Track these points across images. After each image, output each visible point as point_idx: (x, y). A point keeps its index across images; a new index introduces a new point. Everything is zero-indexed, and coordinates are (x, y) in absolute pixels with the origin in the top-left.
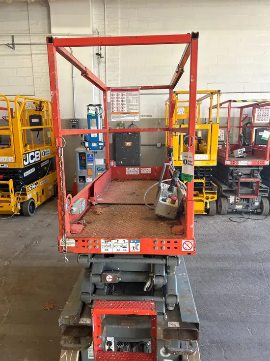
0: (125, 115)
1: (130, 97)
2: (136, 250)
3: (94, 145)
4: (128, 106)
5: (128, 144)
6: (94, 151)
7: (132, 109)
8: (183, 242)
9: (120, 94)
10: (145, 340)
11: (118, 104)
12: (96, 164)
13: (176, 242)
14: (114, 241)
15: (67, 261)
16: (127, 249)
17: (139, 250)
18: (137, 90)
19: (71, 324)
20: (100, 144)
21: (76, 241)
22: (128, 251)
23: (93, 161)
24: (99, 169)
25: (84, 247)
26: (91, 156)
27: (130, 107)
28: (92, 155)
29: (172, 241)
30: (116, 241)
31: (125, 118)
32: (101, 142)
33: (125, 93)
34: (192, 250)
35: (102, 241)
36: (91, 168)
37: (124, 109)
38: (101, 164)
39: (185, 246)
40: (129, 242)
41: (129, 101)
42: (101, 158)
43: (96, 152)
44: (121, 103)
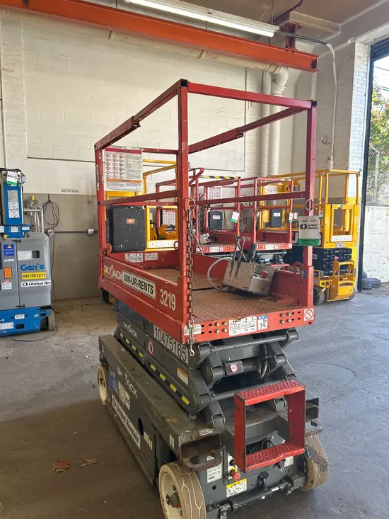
0: (125, 184)
1: (131, 160)
2: (263, 328)
3: (14, 230)
4: (128, 171)
5: (130, 221)
6: (15, 239)
7: (133, 176)
8: (305, 311)
9: (118, 155)
10: (268, 437)
11: (115, 169)
12: (19, 259)
13: (299, 312)
14: (243, 320)
15: (192, 353)
16: (255, 327)
17: (267, 327)
18: (139, 152)
19: (194, 439)
20: (24, 229)
21: (203, 326)
22: (256, 330)
23: (13, 255)
24: (24, 268)
25: (210, 332)
26: (10, 247)
27: (130, 173)
28: (12, 246)
29: (295, 311)
30: (244, 319)
31: (124, 187)
32: (25, 225)
33: (124, 154)
34: (312, 318)
35: (231, 321)
36: (10, 266)
37: (123, 175)
38: (27, 259)
39: (307, 315)
40: (258, 319)
41: (128, 165)
42: (28, 250)
43: (20, 241)
44: (118, 166)
